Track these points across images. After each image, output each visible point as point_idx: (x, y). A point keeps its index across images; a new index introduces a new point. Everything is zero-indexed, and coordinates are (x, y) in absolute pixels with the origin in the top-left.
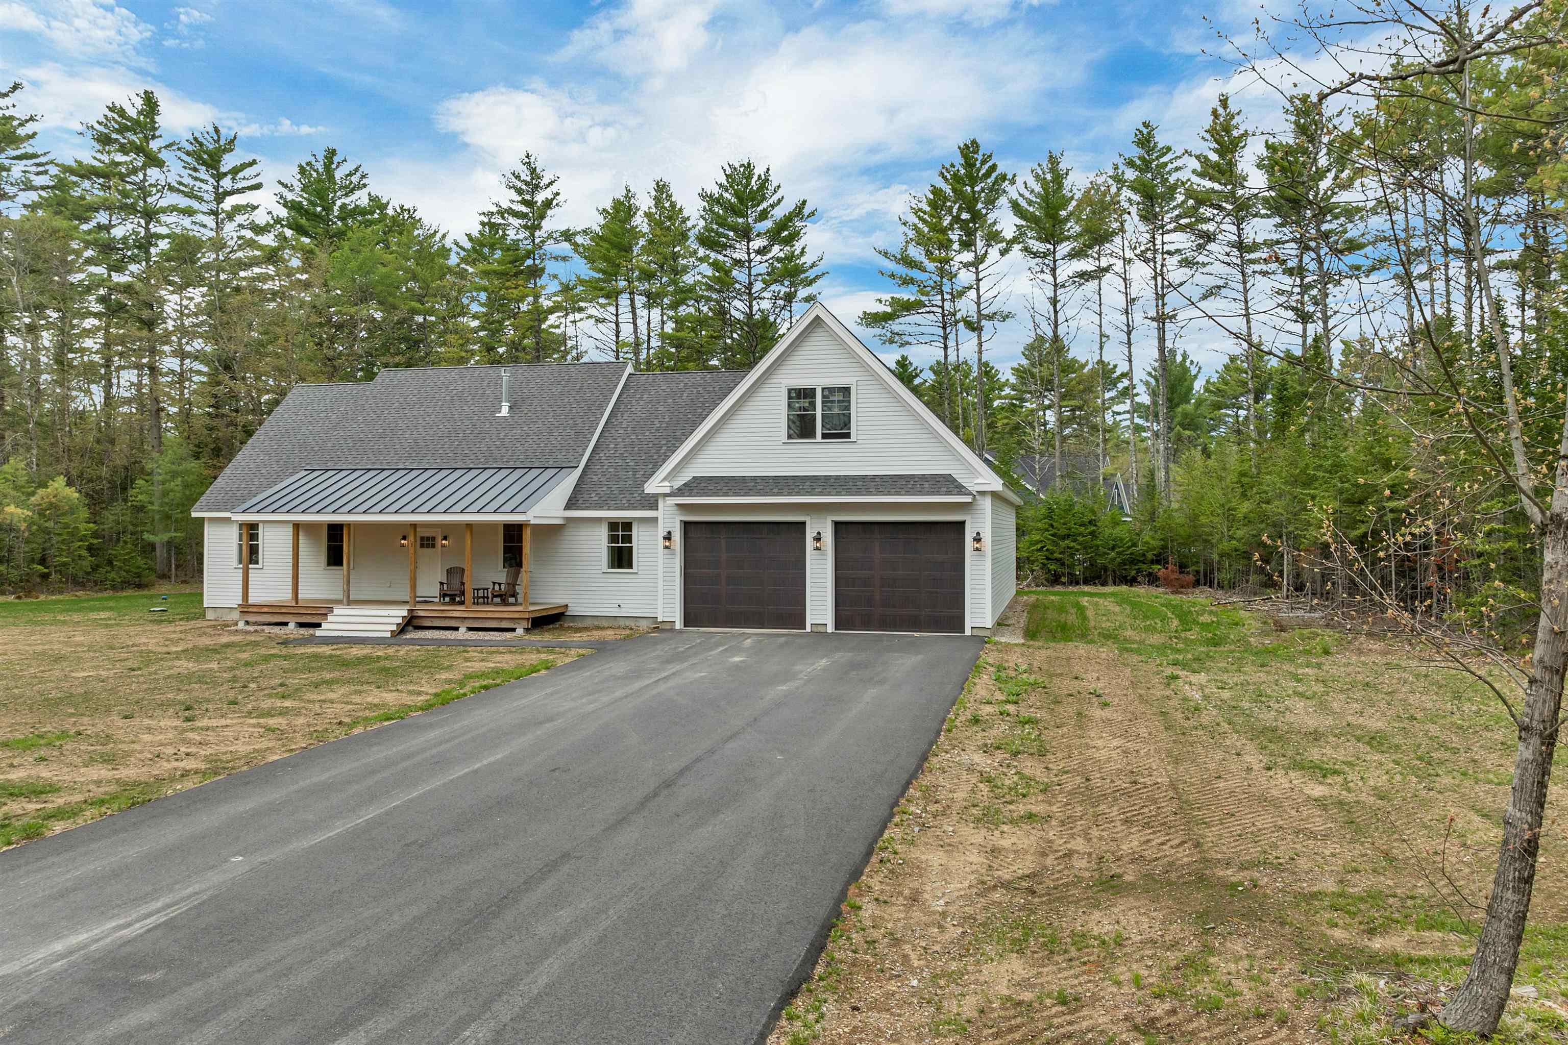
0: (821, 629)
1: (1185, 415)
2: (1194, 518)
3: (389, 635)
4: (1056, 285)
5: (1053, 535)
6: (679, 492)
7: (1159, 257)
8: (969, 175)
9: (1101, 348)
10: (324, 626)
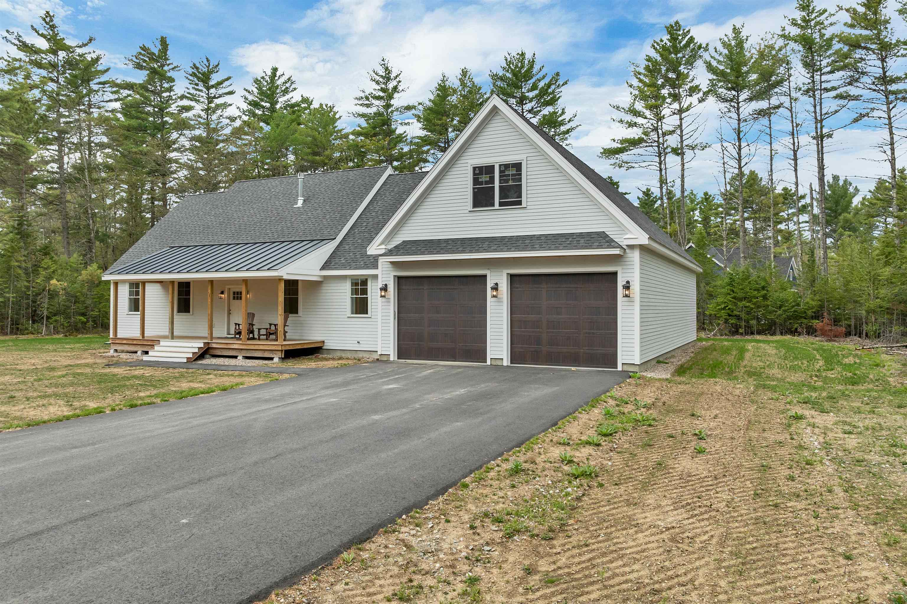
0: (499, 363)
1: (846, 221)
2: (847, 283)
3: (185, 360)
4: (739, 120)
5: (733, 298)
6: (390, 253)
7: (817, 93)
8: (674, 47)
9: (771, 160)
10: (150, 353)
